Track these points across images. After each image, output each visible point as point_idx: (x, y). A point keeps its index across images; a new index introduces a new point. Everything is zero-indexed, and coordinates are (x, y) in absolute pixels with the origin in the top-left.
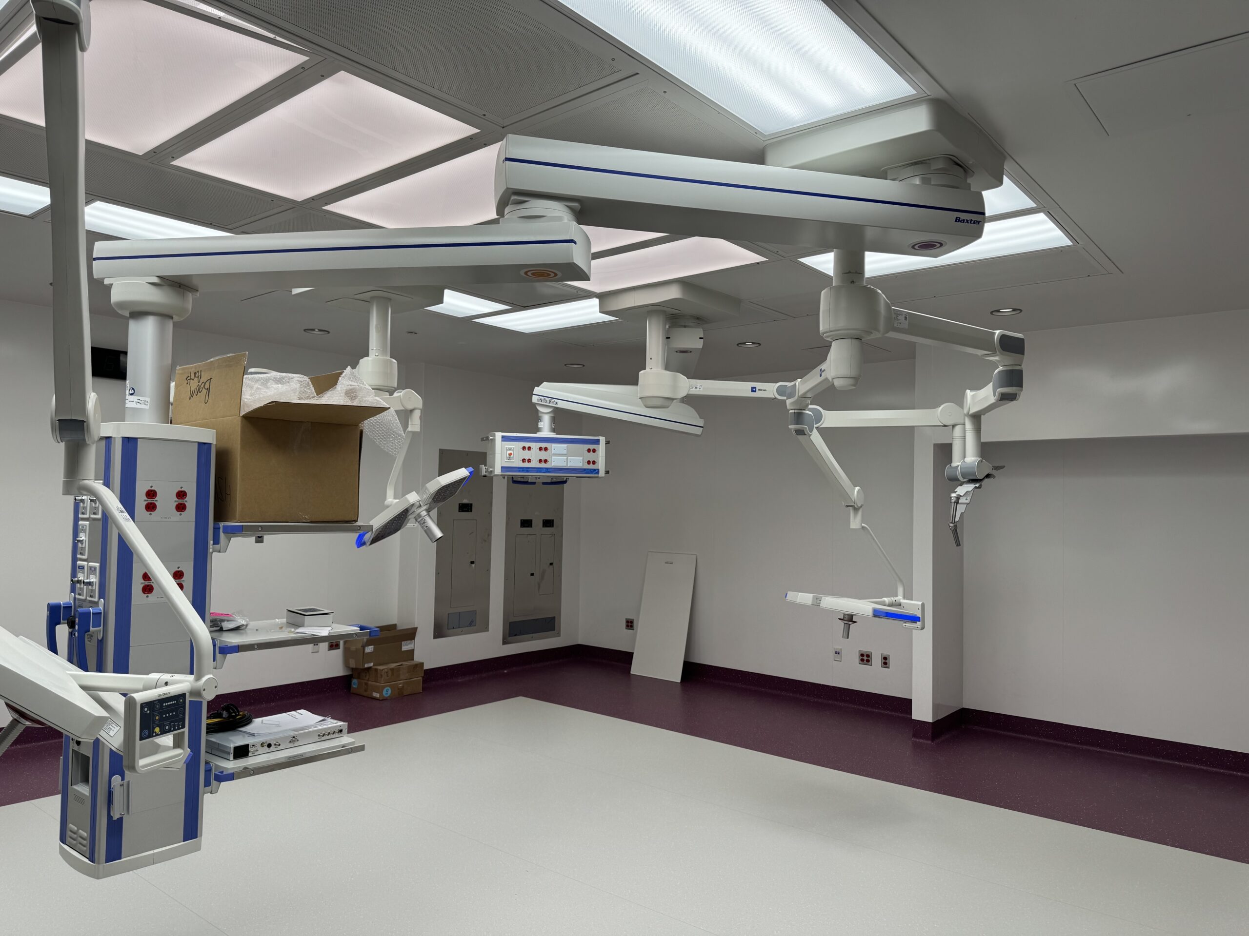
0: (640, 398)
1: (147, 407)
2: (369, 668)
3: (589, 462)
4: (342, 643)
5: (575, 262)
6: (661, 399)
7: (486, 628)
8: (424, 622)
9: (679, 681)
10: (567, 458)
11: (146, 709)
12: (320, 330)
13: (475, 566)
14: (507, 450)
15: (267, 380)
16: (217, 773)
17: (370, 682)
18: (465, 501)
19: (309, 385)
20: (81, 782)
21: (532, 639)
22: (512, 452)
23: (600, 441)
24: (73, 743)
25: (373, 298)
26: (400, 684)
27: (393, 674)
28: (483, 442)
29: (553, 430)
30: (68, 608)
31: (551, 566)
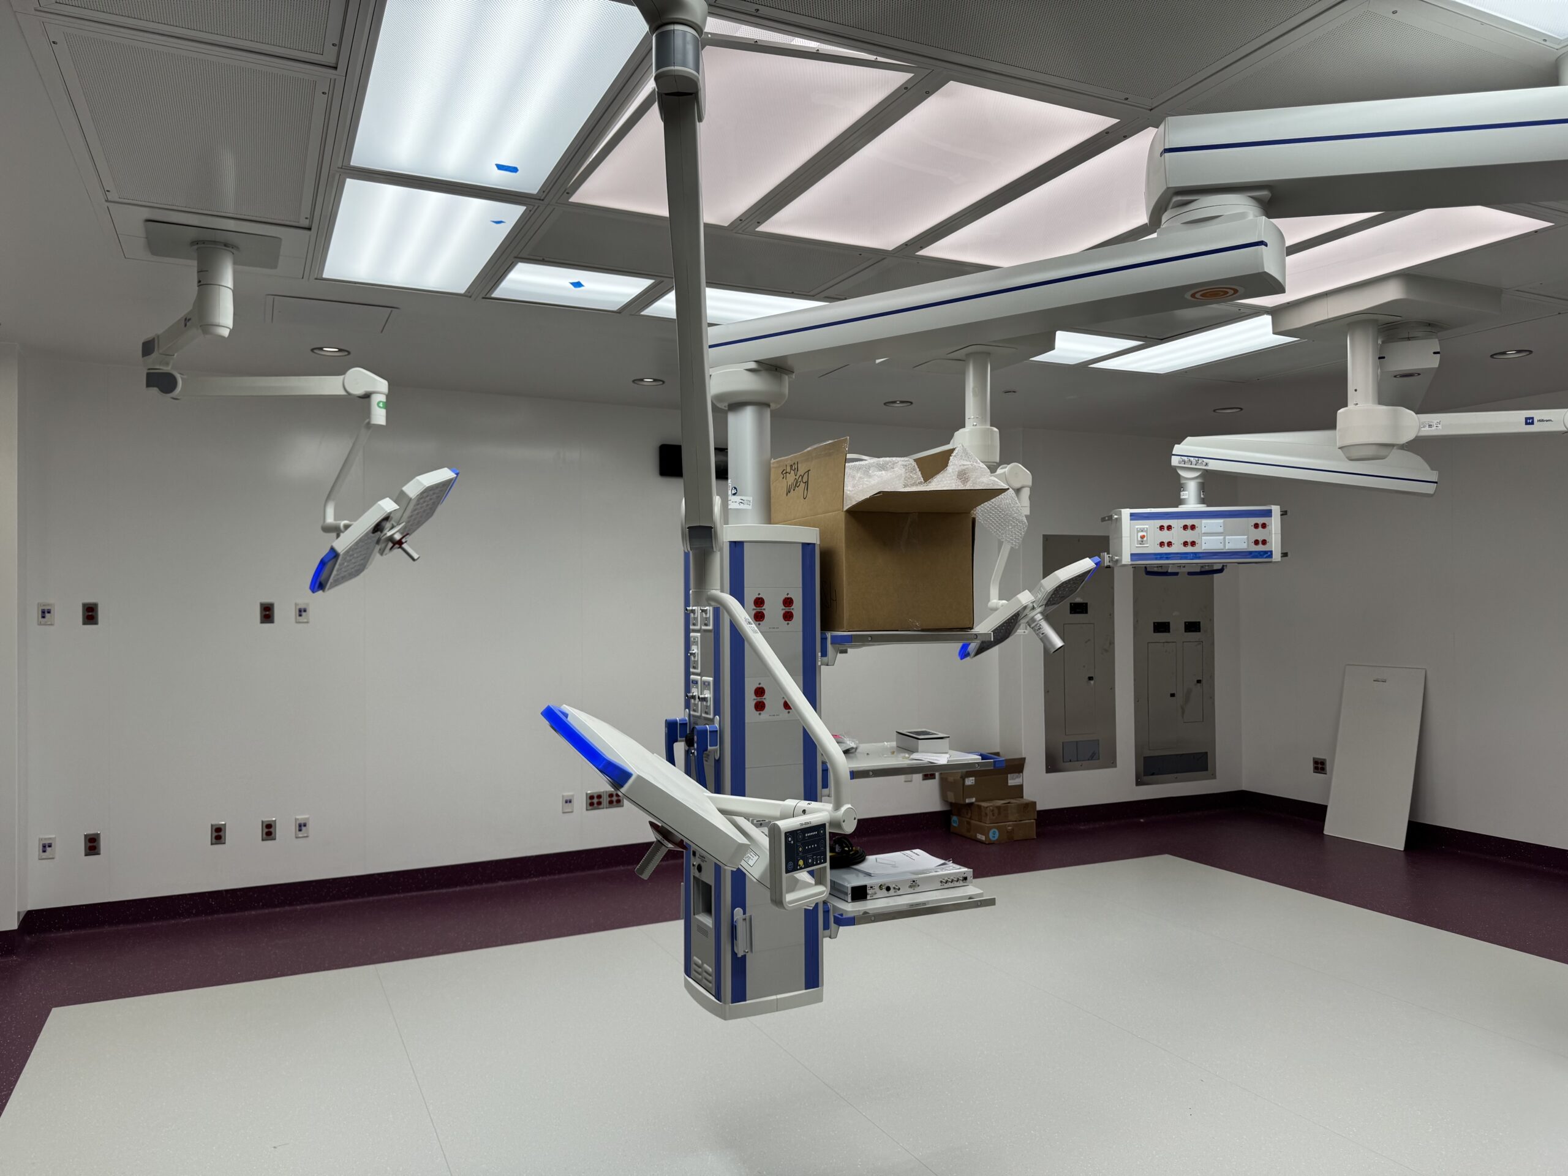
0: (1339, 448)
1: (750, 507)
2: (971, 804)
3: (1256, 542)
4: (937, 775)
5: (1266, 270)
6: (1374, 447)
7: (1112, 763)
8: (1033, 749)
9: (1402, 849)
10: (1225, 538)
11: (790, 839)
12: (902, 402)
13: (1095, 683)
14: (1138, 532)
15: (869, 467)
16: (836, 915)
17: (973, 822)
18: (1078, 600)
19: (914, 469)
20: (703, 912)
21: (1176, 780)
22: (1145, 534)
23: (1273, 511)
24: (694, 869)
25: (968, 355)
26: (1009, 826)
27: (999, 813)
28: (1105, 522)
29: (1203, 501)
30: (684, 725)
31: (1199, 684)
